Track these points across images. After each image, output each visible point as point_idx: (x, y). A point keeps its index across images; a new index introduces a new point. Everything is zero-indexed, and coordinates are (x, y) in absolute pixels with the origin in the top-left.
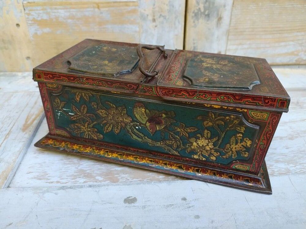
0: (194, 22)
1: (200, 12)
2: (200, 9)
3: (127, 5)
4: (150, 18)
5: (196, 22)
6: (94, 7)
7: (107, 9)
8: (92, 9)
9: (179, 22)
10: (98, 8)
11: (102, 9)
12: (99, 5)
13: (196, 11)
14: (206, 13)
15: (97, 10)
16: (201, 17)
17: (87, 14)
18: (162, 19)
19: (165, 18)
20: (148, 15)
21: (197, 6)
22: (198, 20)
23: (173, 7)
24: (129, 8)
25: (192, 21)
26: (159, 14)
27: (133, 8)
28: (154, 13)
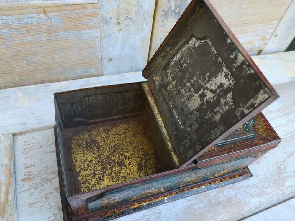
0: (163, 21)
1: (170, 11)
2: (170, 6)
3: (84, 8)
4: (114, 21)
5: (165, 21)
6: (38, 12)
7: (57, 14)
8: (36, 15)
9: (147, 24)
10: (45, 13)
11: (50, 15)
12: (45, 9)
13: (166, 10)
14: (177, 11)
15: (42, 15)
16: (170, 15)
17: (29, 21)
18: (128, 21)
19: (132, 20)
20: (111, 18)
21: (168, 4)
22: (167, 19)
23: (142, 7)
24: (88, 12)
25: (161, 20)
26: (124, 17)
27: (93, 10)
28: (118, 15)
